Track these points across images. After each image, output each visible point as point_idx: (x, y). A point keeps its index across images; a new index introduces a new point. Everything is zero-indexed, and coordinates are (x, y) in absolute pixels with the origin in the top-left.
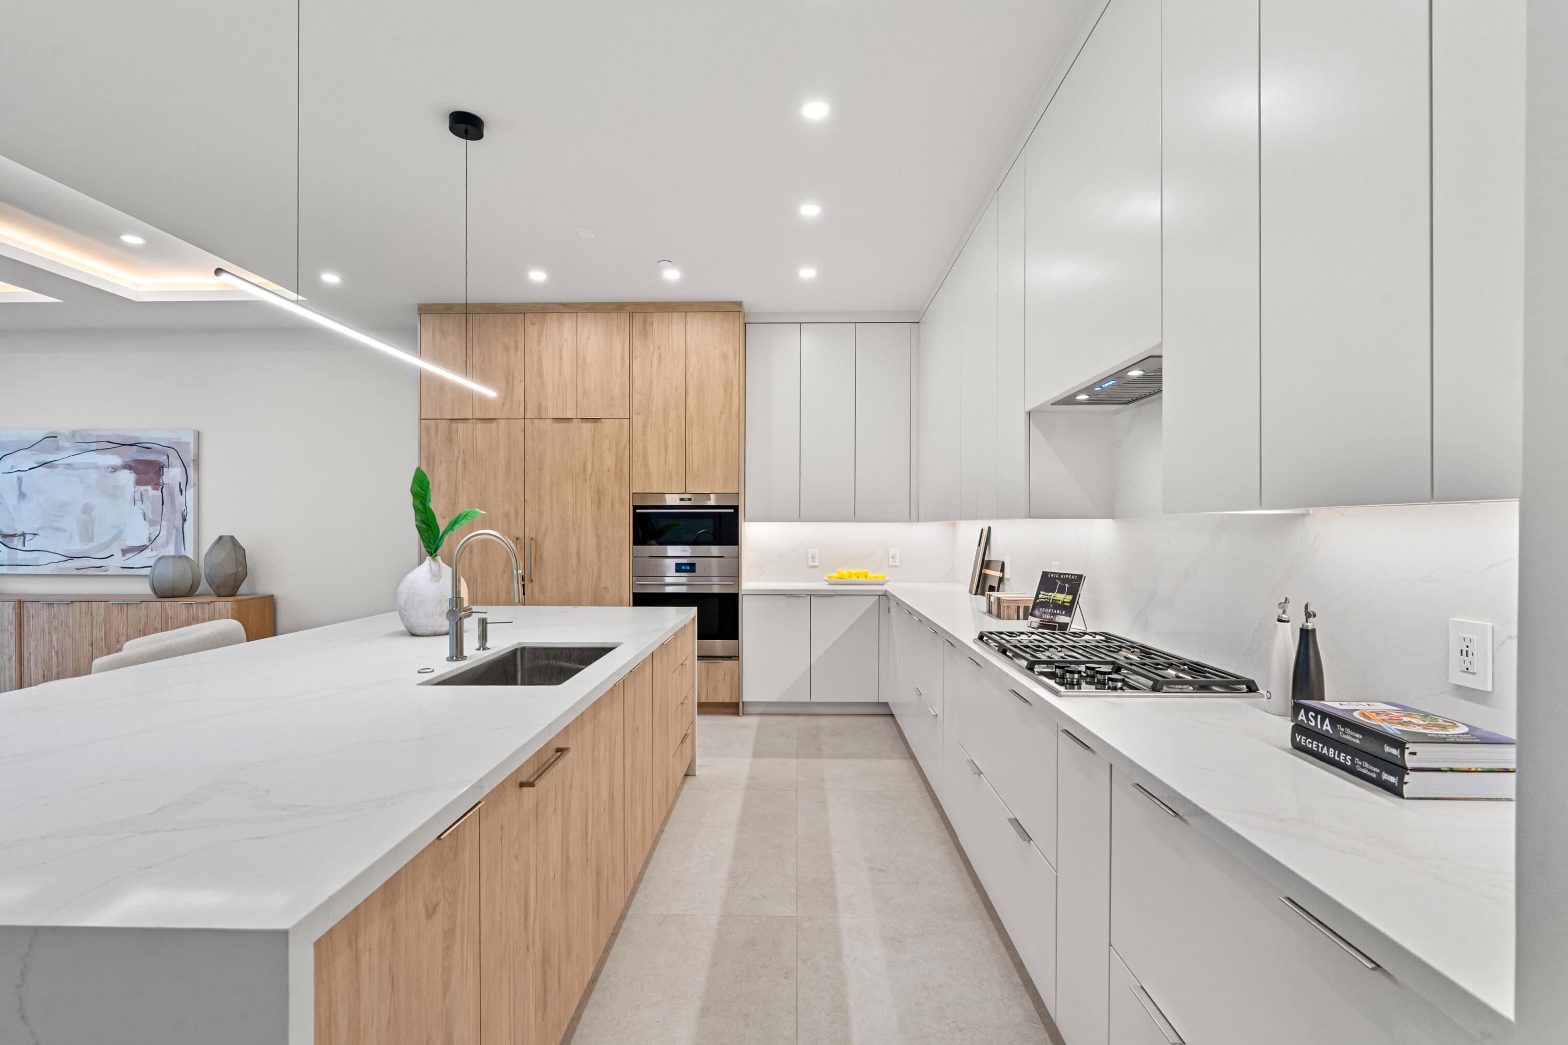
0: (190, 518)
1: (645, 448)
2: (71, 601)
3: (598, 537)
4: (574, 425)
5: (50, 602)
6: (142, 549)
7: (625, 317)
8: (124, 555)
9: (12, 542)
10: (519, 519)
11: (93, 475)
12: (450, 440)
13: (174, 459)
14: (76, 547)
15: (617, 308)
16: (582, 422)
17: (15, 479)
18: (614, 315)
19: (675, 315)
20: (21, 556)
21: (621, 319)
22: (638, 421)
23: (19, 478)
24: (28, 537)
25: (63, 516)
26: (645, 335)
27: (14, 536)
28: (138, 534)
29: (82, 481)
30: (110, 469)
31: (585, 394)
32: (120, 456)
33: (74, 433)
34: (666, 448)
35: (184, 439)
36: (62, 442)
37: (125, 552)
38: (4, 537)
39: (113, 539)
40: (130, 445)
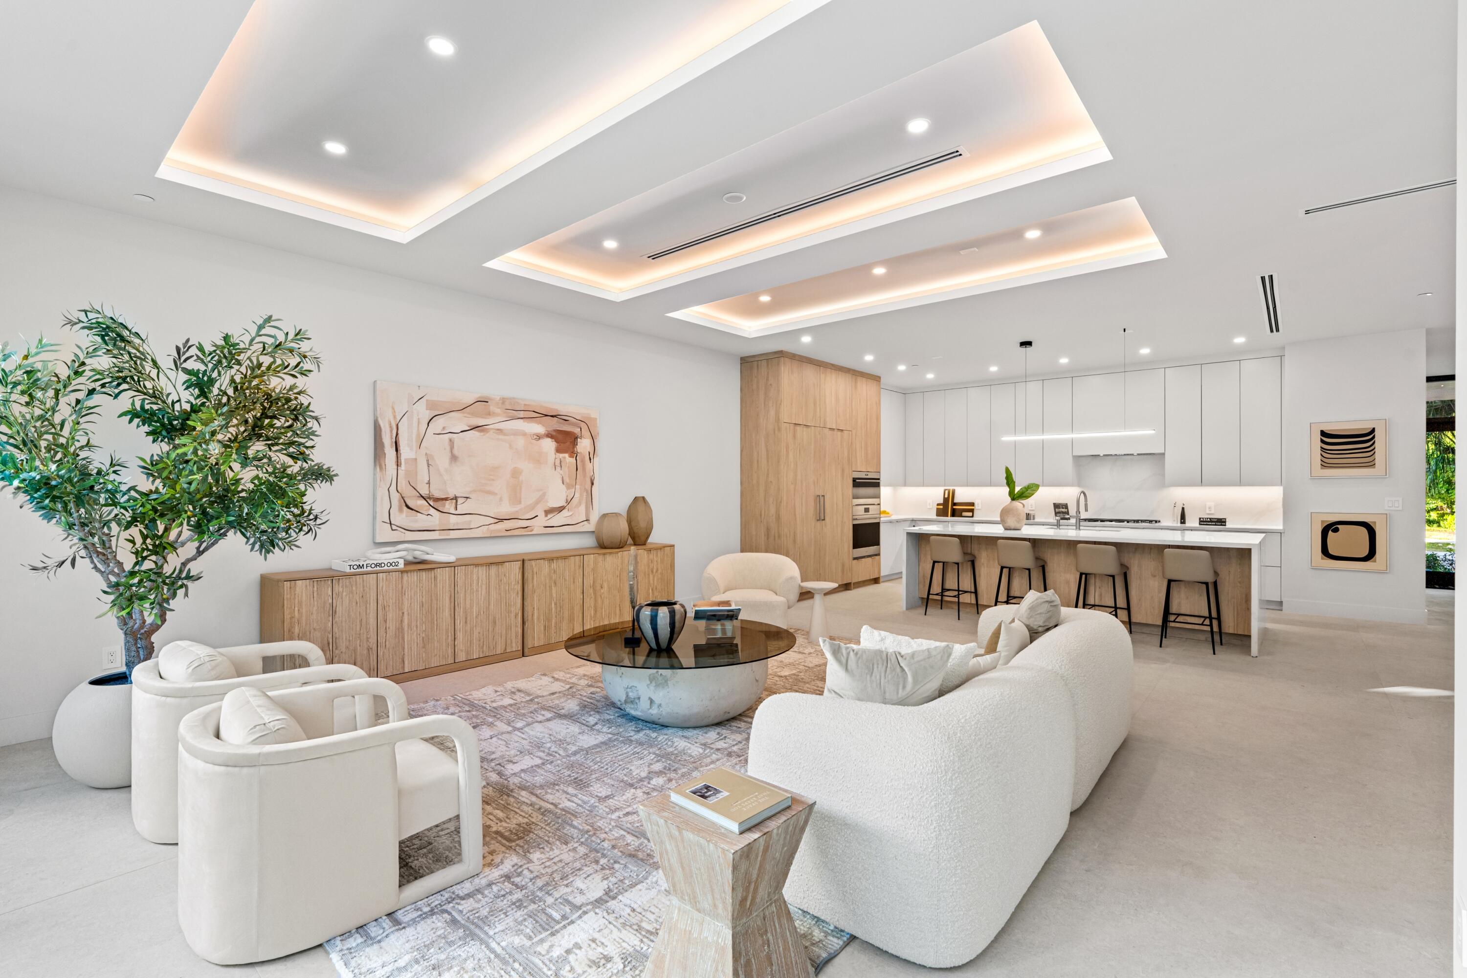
0: (597, 482)
1: (856, 447)
3: (842, 494)
5: (551, 558)
6: (561, 509)
8: (546, 516)
9: (444, 506)
10: (818, 484)
11: (520, 442)
13: (585, 432)
14: (505, 509)
17: (447, 442)
20: (453, 520)
22: (854, 432)
23: (450, 440)
24: (460, 501)
25: (493, 480)
26: (856, 387)
27: (446, 499)
28: (557, 496)
29: (511, 447)
30: (535, 437)
31: (839, 415)
32: (543, 425)
33: (503, 400)
34: (861, 447)
35: (592, 415)
36: (493, 408)
37: (547, 512)
38: (435, 501)
39: (537, 502)
40: (552, 416)
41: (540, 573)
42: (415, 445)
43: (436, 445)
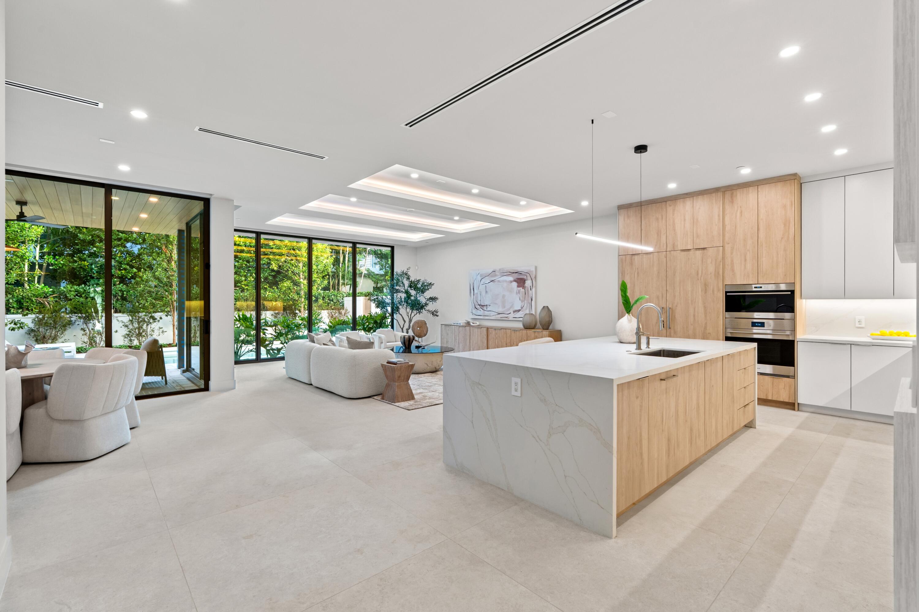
0: (534, 299)
1: (732, 261)
2: (501, 329)
3: (705, 307)
4: (691, 252)
5: (495, 329)
6: (519, 311)
7: (720, 194)
8: (514, 313)
9: (484, 308)
10: (664, 299)
11: (505, 284)
12: (631, 264)
13: (529, 278)
14: (500, 310)
15: (716, 190)
16: (696, 251)
17: (485, 287)
18: (714, 195)
19: (751, 188)
20: (486, 313)
21: (718, 196)
22: (728, 248)
24: (488, 306)
25: (497, 299)
26: (732, 202)
27: (484, 306)
28: (518, 305)
29: (502, 287)
30: (510, 282)
31: (698, 236)
32: (513, 277)
33: (500, 270)
34: (745, 260)
35: (532, 270)
36: (497, 273)
37: (514, 312)
38: (482, 306)
39: (511, 307)
40: (516, 273)
41: (492, 334)
42: (477, 288)
43: (482, 287)
